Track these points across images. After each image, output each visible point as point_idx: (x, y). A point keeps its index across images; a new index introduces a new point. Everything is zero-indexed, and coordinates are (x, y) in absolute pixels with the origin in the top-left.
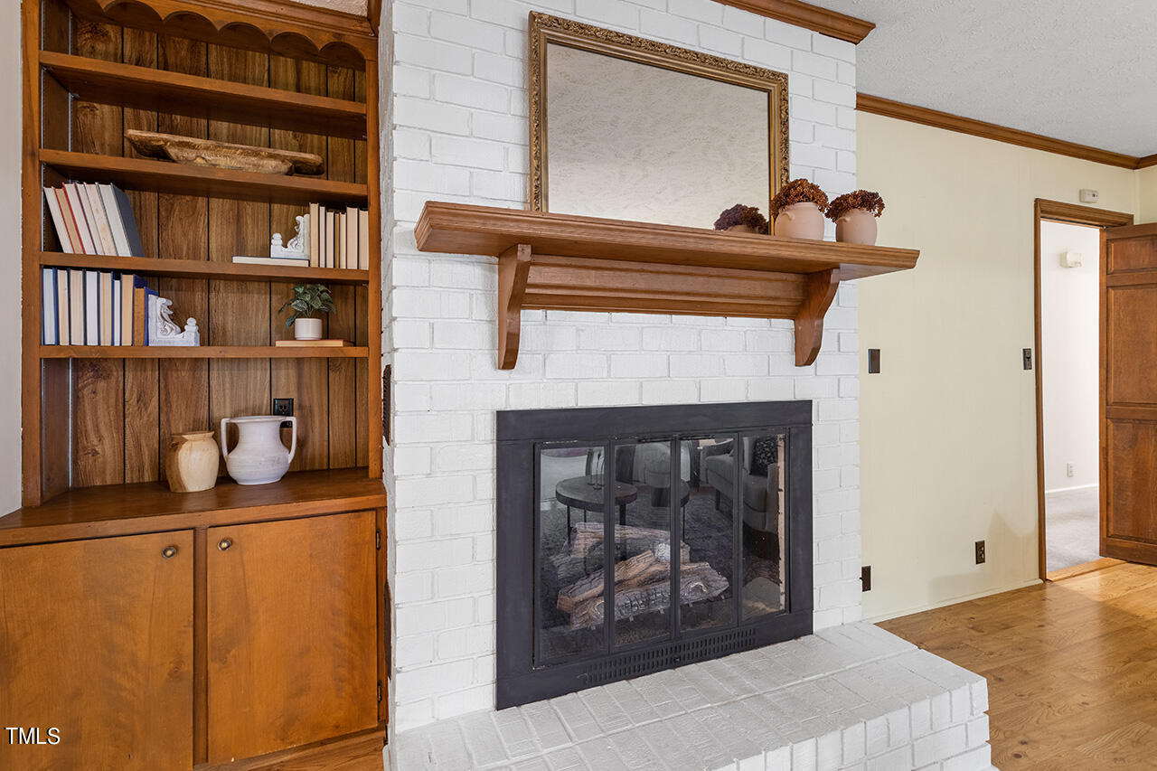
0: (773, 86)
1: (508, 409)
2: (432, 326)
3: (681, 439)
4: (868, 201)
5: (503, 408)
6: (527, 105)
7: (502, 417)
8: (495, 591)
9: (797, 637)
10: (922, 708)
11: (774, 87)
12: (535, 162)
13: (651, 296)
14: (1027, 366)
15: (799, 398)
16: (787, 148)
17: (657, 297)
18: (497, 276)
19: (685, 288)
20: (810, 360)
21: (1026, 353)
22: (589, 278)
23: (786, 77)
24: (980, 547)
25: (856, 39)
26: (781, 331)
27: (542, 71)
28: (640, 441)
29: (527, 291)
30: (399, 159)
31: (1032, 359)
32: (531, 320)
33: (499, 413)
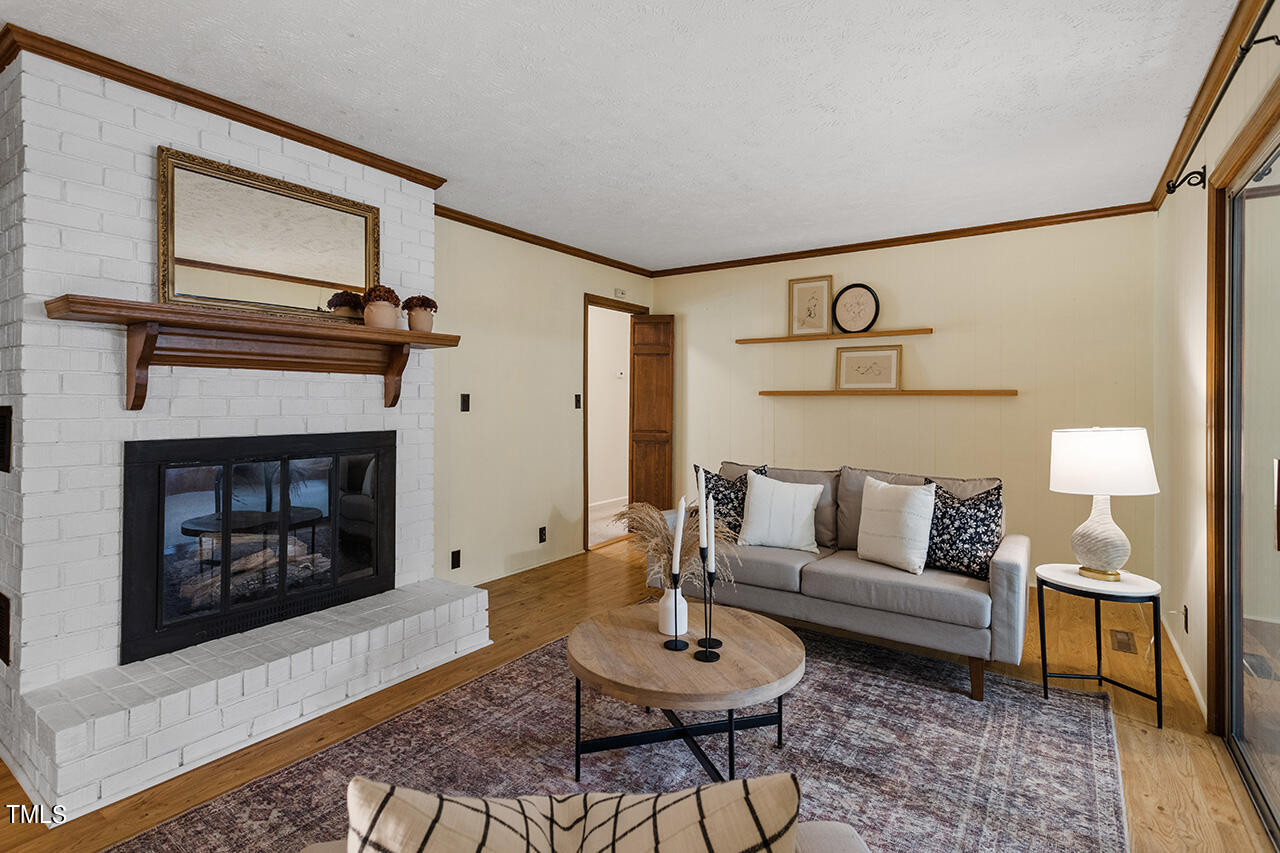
0: (370, 214)
1: (136, 440)
2: (62, 378)
3: (289, 459)
4: (426, 303)
5: (131, 439)
6: (155, 212)
7: (129, 447)
8: (121, 578)
9: (381, 592)
10: (443, 609)
11: (370, 216)
12: (162, 259)
13: (266, 358)
14: (578, 406)
15: (387, 429)
16: (378, 258)
17: (270, 358)
18: (125, 340)
19: (293, 353)
20: (393, 404)
21: (578, 397)
22: (212, 344)
23: (378, 210)
24: (542, 531)
25: (435, 187)
26: (375, 383)
27: (170, 189)
28: (254, 461)
29: (155, 352)
30: (28, 245)
31: (580, 401)
32: (157, 374)
33: (127, 443)
